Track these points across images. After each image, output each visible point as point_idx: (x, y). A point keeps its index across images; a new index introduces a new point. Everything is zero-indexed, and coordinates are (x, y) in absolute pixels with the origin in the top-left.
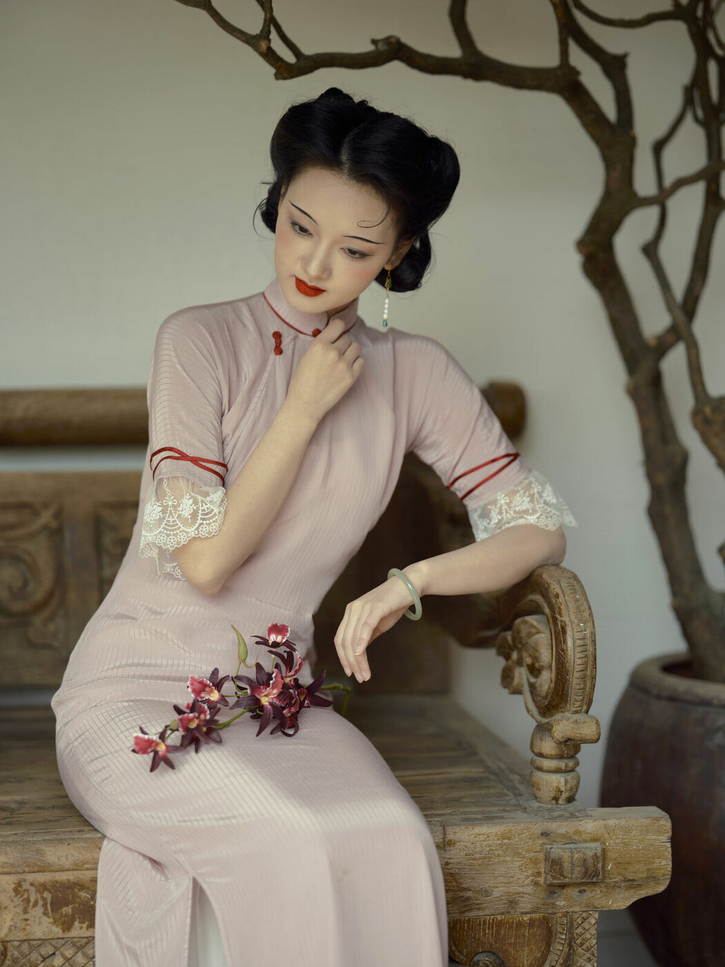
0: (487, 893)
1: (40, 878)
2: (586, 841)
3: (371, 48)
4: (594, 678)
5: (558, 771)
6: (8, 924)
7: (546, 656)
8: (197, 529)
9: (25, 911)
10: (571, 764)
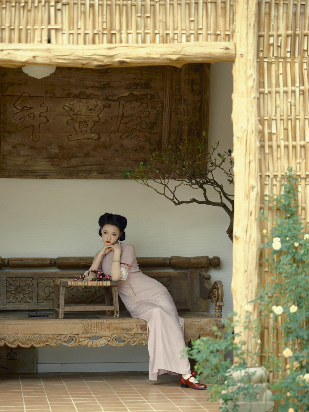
0: (207, 329)
1: (140, 324)
3: (190, 200)
4: (223, 296)
5: (218, 312)
6: (135, 331)
7: (217, 295)
9: (137, 329)
10: (220, 311)
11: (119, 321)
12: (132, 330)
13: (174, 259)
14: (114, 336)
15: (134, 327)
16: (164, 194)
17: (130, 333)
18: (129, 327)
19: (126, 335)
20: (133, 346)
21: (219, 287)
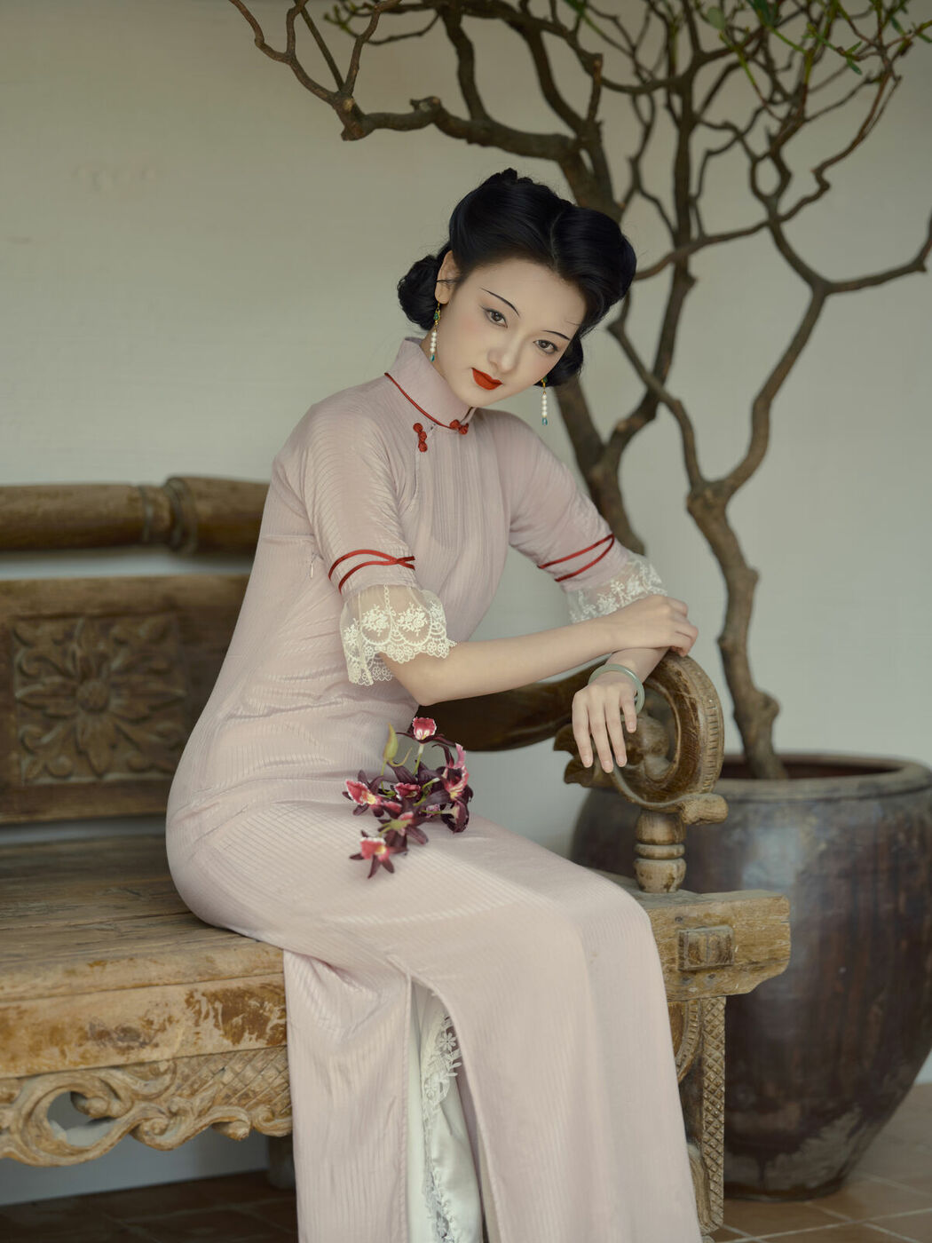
1: (211, 987)
2: (715, 924)
3: (410, 110)
6: (180, 1039)
8: (426, 644)
9: (197, 1024)
11: (76, 981)
12: (159, 1038)
13: (201, 496)
14: (39, 1093)
15: (176, 1012)
16: (290, 58)
17: (147, 1054)
18: (141, 1013)
19: (118, 1074)
20: (170, 1149)
21: (694, 695)
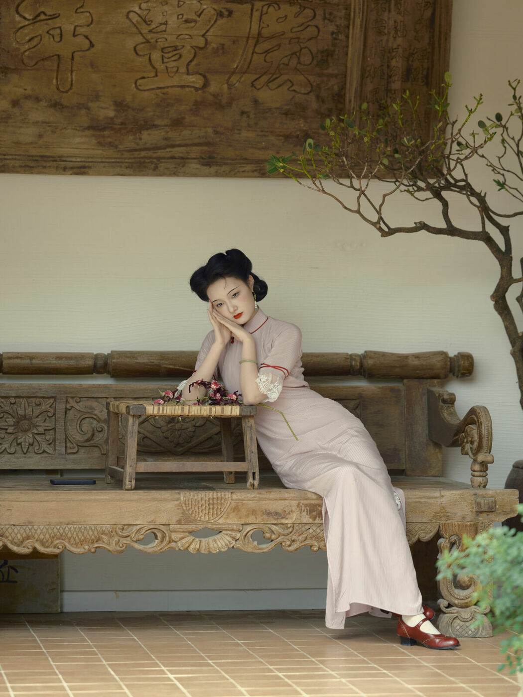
0: (455, 514)
1: (306, 502)
2: (489, 497)
3: (415, 225)
4: (491, 440)
5: (480, 476)
6: (295, 517)
7: (476, 437)
9: (301, 513)
10: (485, 474)
11: (261, 496)
12: (288, 516)
13: (370, 358)
14: (248, 530)
15: (294, 509)
16: (358, 212)
17: (284, 521)
18: (282, 508)
19: (275, 526)
20: (291, 552)
21: (482, 420)
